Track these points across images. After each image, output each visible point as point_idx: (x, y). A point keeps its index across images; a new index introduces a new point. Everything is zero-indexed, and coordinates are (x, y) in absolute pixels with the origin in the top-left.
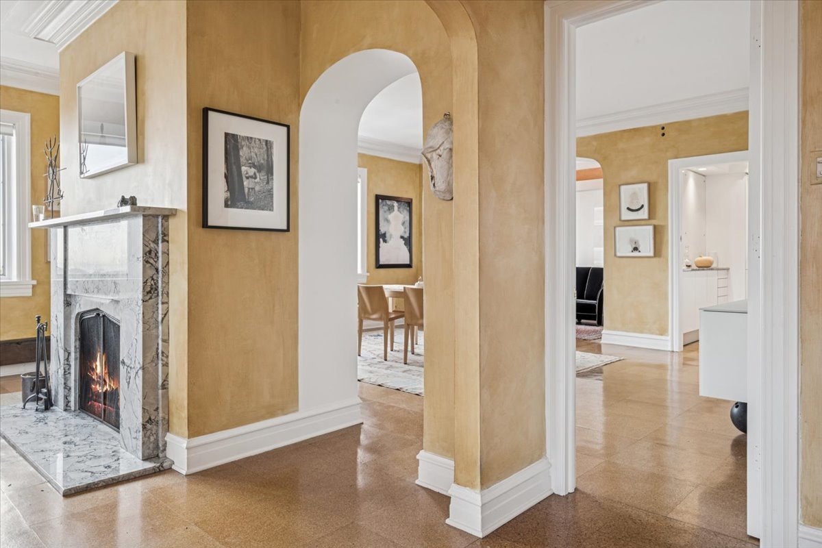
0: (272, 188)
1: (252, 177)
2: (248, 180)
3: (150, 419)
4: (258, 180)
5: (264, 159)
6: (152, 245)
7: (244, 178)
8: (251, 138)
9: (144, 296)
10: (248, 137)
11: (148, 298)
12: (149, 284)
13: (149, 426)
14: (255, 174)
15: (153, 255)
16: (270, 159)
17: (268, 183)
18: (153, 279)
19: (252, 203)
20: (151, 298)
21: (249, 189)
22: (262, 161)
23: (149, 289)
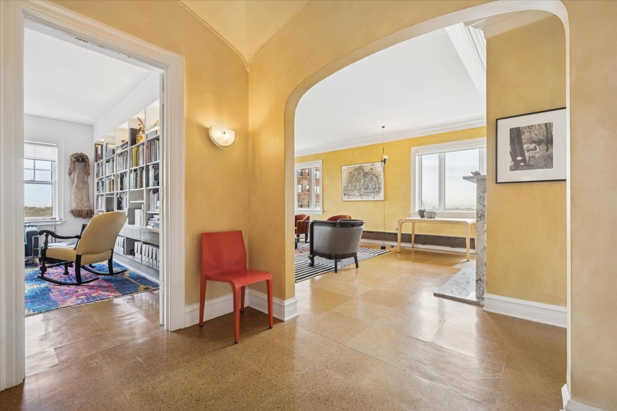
0: (552, 153)
1: (532, 150)
2: (529, 152)
3: (480, 279)
4: (538, 150)
5: (544, 136)
6: (482, 194)
7: (525, 151)
8: (532, 126)
9: (477, 219)
10: (529, 126)
11: (479, 219)
12: (480, 213)
13: (479, 282)
14: (535, 147)
15: (482, 199)
16: (549, 135)
17: (547, 150)
18: (482, 211)
19: (532, 165)
20: (480, 220)
21: (530, 157)
22: (542, 138)
23: (480, 216)
